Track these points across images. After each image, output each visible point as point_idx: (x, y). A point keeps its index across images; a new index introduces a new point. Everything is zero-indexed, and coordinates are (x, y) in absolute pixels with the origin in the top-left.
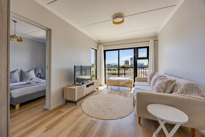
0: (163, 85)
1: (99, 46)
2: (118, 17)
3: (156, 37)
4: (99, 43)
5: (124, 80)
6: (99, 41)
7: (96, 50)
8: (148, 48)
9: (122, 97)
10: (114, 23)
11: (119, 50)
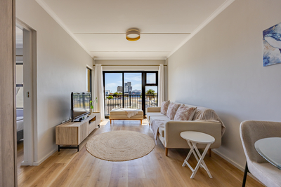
0: (187, 113)
1: (96, 65)
2: (134, 33)
3: (165, 61)
4: (96, 61)
5: (134, 112)
6: (95, 57)
7: (91, 70)
8: (157, 72)
9: (134, 132)
10: (127, 38)
11: (123, 72)
